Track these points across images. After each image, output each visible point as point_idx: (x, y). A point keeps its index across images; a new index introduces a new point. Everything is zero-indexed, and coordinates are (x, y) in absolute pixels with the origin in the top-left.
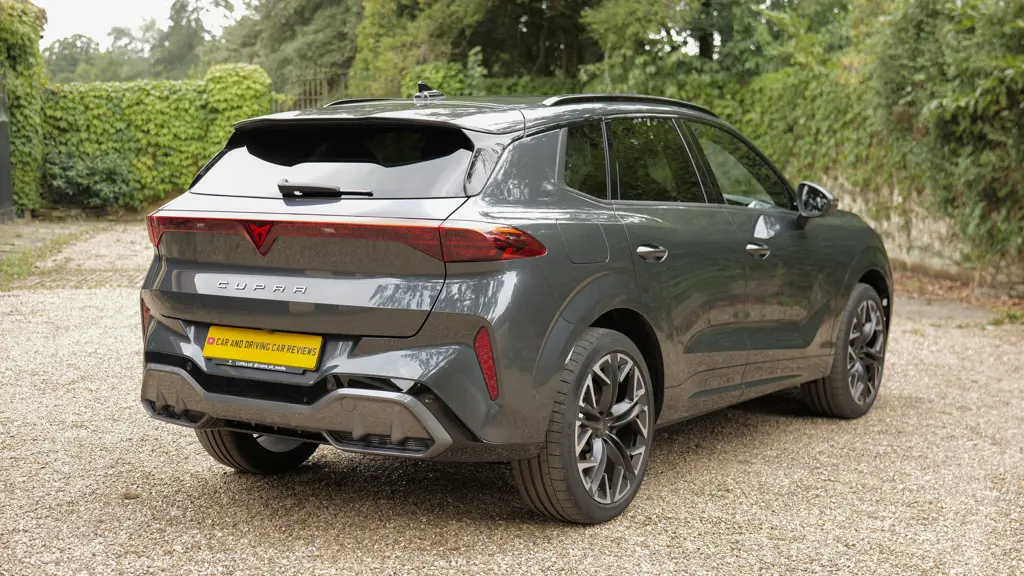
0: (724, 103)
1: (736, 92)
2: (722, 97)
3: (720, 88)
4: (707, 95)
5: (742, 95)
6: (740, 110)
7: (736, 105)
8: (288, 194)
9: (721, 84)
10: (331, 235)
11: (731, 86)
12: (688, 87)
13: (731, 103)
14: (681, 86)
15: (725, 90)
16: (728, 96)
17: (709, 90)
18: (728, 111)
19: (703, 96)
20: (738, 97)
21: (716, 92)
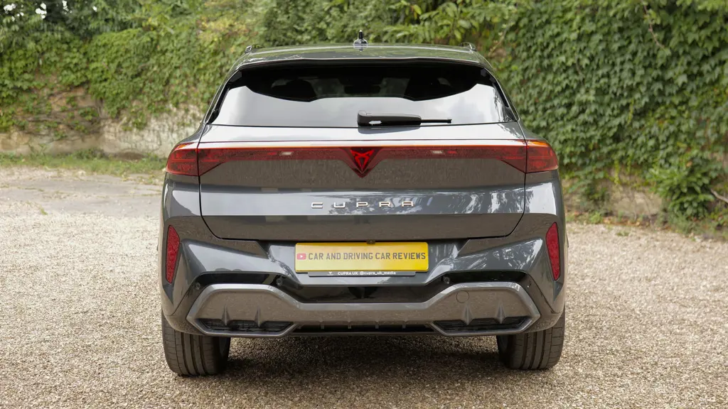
0: (71, 55)
1: (80, 47)
2: (69, 50)
3: (67, 43)
4: (58, 49)
5: (85, 49)
6: (85, 60)
7: (81, 56)
8: (364, 124)
9: (68, 41)
10: (439, 156)
11: (76, 41)
12: (42, 43)
13: (77, 55)
14: (37, 41)
15: (72, 45)
16: (75, 50)
17: (59, 45)
18: (75, 61)
19: (54, 50)
20: (82, 50)
21: (65, 46)
